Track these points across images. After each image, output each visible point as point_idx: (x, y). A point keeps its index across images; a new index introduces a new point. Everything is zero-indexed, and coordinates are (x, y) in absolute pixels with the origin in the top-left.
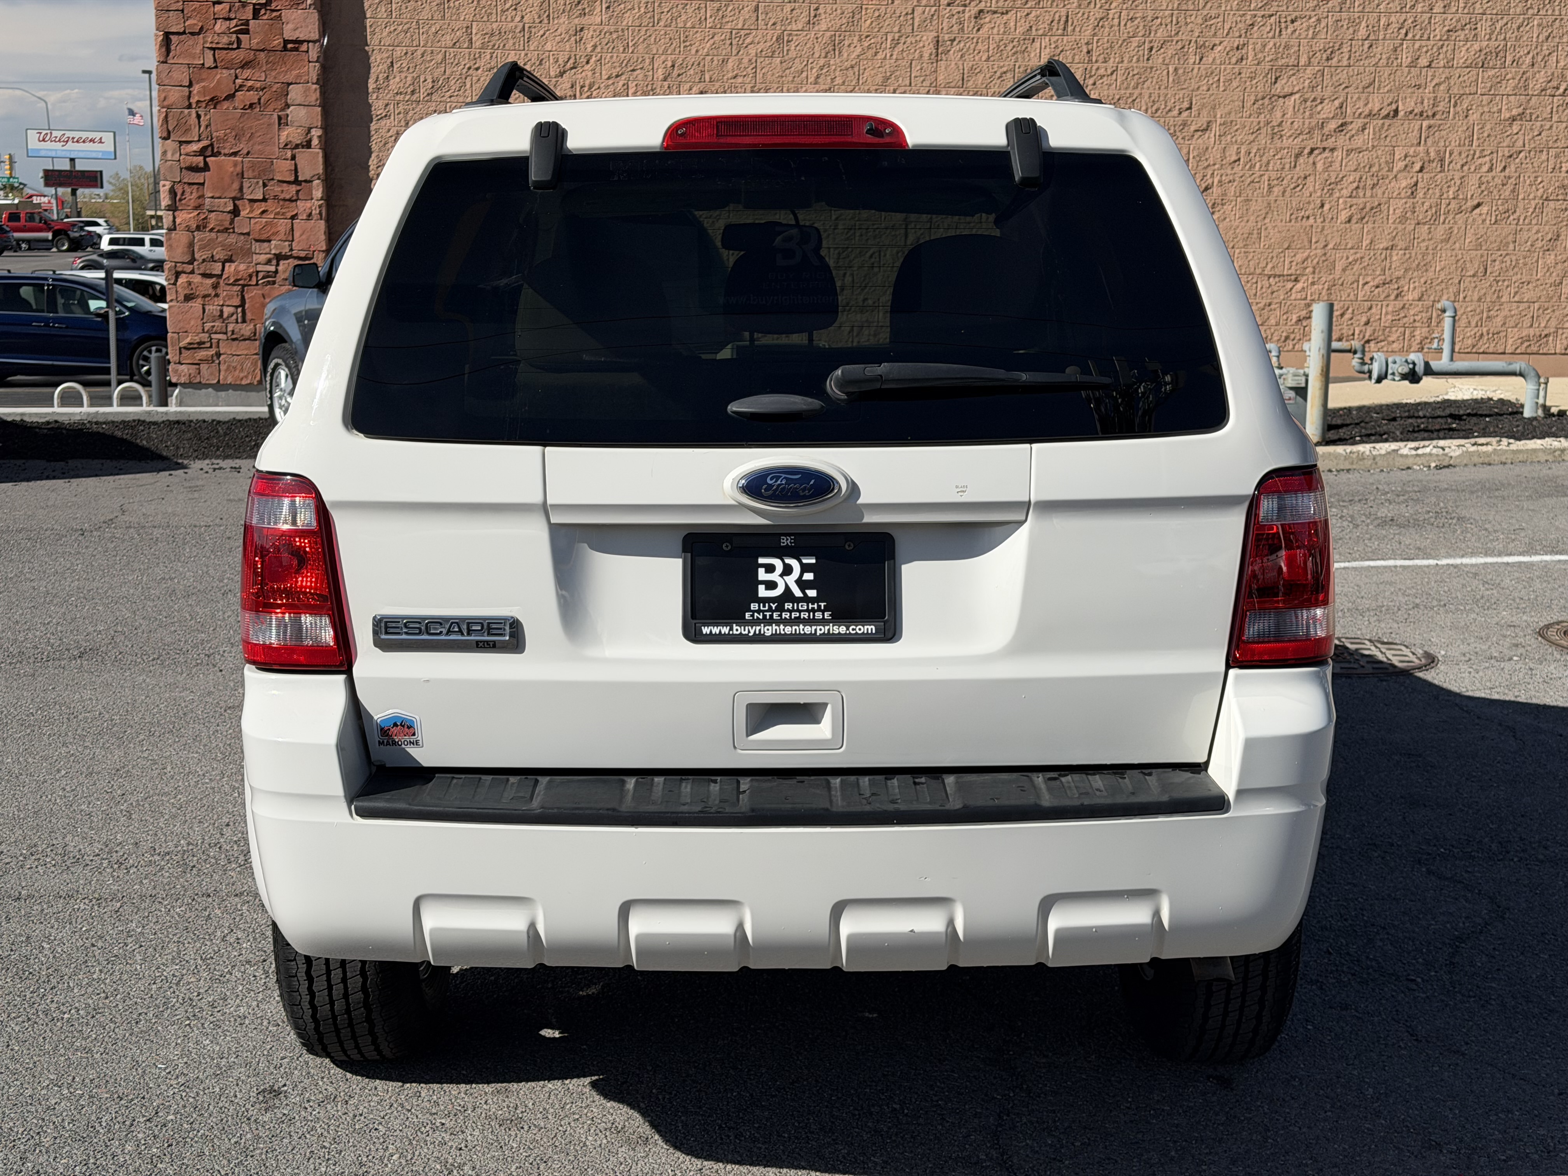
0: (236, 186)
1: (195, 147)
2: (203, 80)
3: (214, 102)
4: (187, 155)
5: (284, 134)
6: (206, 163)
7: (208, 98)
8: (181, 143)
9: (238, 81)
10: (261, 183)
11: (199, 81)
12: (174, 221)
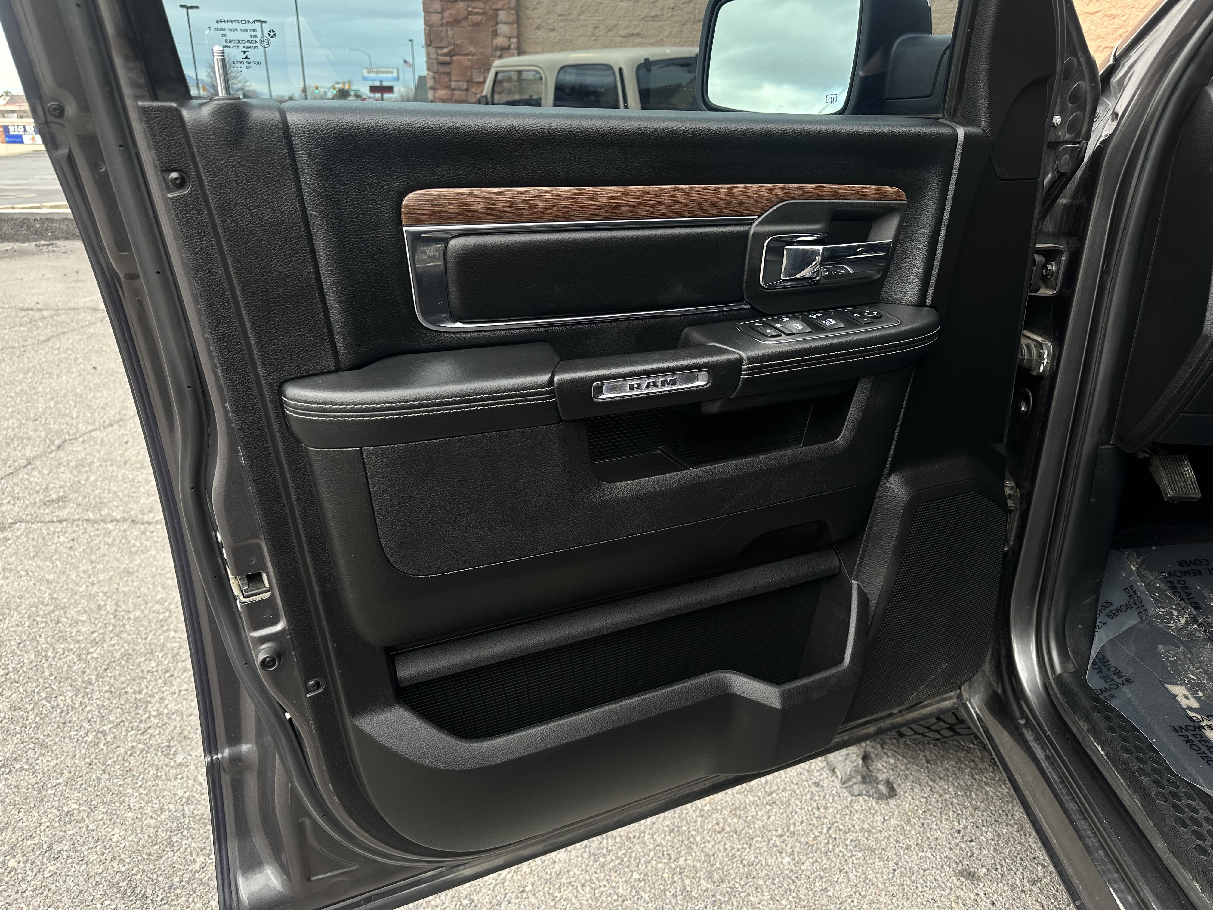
0: (469, 73)
1: (445, 51)
2: (450, 9)
3: (456, 22)
4: (442, 55)
5: (495, 42)
6: (451, 60)
7: (452, 20)
8: (437, 48)
9: (470, 9)
10: (482, 71)
11: (448, 9)
12: (434, 96)
